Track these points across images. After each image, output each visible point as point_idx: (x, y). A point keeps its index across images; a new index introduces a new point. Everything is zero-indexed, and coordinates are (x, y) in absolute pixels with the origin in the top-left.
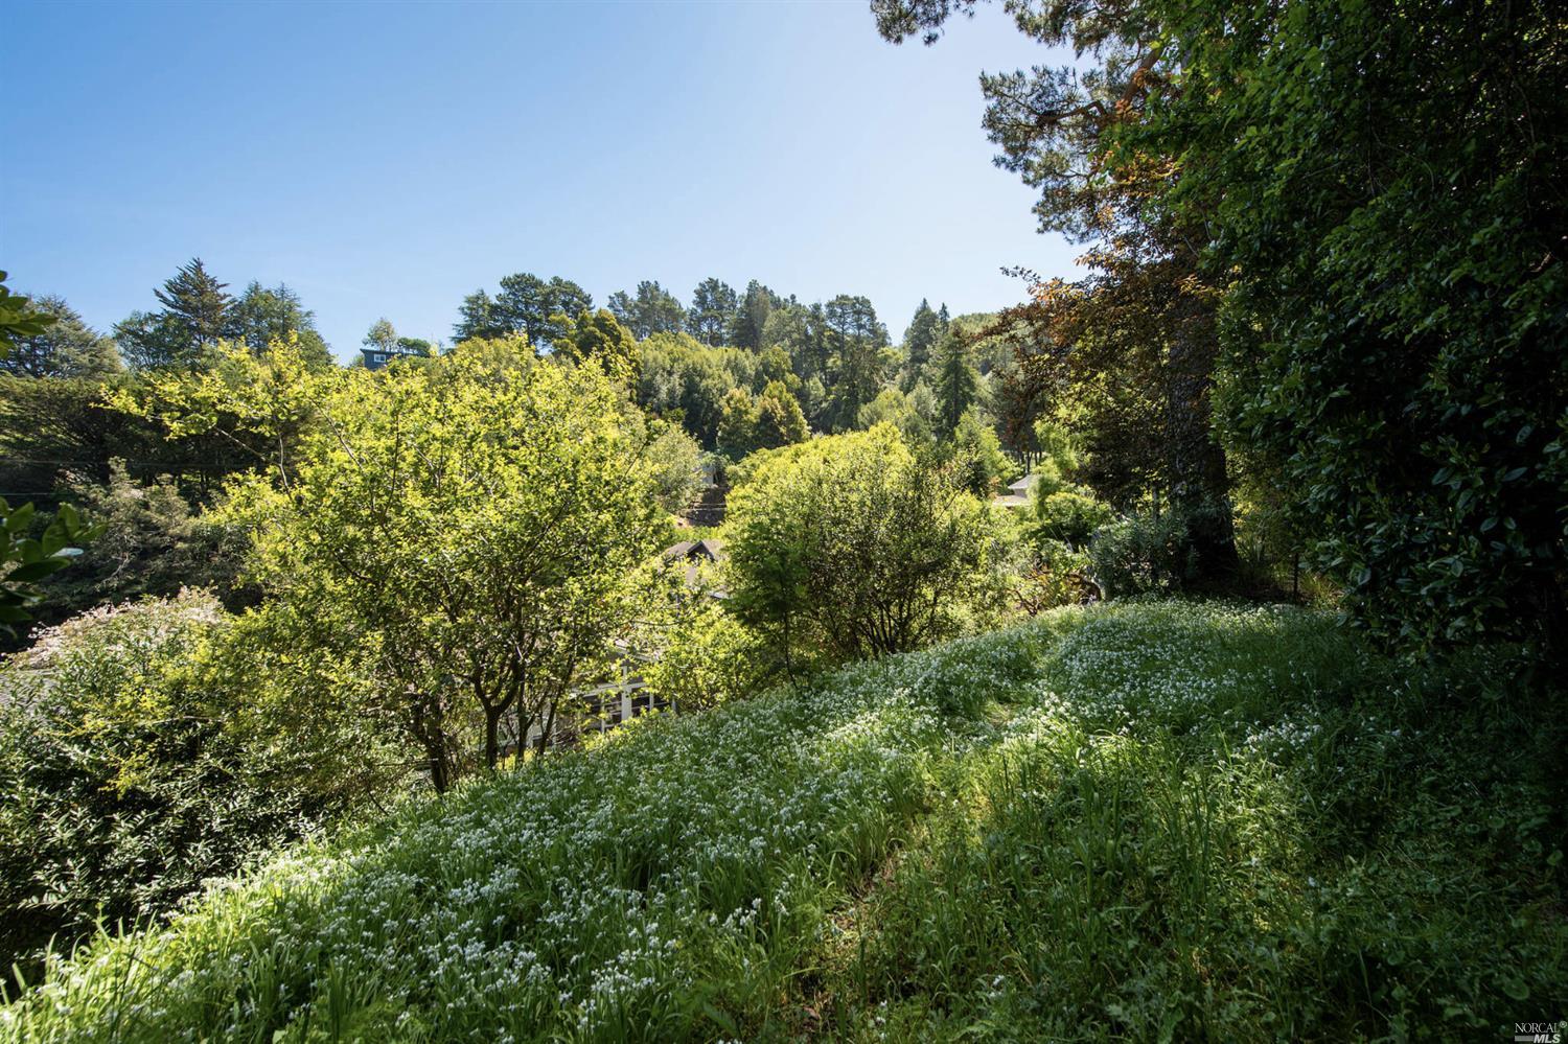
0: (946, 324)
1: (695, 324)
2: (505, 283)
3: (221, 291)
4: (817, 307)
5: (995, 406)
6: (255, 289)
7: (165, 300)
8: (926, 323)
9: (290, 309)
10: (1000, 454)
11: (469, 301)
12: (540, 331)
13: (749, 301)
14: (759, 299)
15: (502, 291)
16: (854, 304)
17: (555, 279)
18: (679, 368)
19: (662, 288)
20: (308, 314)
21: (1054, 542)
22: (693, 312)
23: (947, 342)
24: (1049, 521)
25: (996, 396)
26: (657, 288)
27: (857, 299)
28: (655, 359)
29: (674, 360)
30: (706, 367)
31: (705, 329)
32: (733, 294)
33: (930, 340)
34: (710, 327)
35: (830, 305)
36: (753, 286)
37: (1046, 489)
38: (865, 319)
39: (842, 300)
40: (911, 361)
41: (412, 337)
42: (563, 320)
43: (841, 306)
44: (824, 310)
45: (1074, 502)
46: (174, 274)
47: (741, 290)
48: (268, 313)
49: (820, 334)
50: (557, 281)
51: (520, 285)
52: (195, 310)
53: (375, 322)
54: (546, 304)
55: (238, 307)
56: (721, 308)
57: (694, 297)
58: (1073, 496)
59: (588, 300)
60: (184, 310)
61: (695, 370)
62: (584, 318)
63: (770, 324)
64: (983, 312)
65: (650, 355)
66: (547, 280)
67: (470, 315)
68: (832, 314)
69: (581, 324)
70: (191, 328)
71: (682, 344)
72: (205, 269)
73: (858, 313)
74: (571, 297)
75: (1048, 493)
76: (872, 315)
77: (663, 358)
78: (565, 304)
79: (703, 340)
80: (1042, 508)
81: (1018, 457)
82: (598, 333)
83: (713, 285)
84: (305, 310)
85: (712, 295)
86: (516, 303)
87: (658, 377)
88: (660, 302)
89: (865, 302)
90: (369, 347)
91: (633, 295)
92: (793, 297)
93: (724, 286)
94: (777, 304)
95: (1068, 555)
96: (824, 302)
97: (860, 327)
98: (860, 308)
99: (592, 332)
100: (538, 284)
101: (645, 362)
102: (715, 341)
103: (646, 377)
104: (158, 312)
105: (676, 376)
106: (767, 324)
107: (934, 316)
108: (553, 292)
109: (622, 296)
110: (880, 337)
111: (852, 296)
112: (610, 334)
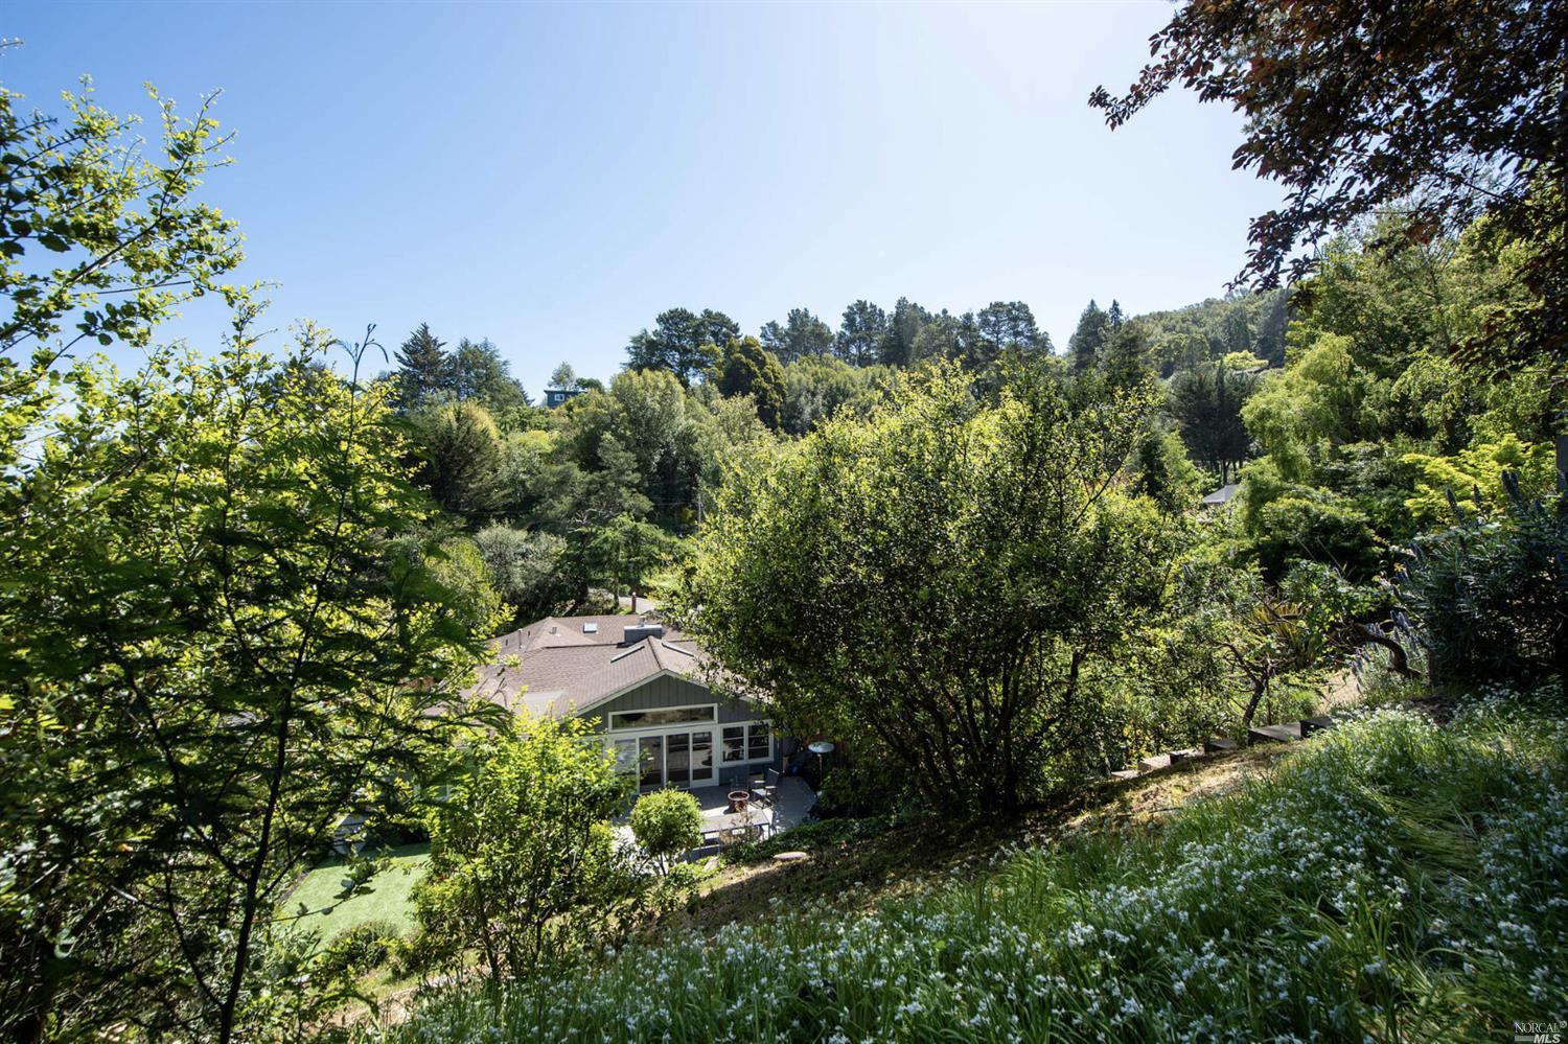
0: (1119, 323)
1: (843, 345)
2: (660, 320)
3: (441, 349)
4: (968, 317)
5: (1180, 409)
6: (466, 345)
7: (401, 360)
8: (1093, 326)
9: (492, 359)
10: (1188, 463)
11: (634, 340)
12: (690, 363)
13: (897, 319)
14: (908, 317)
15: (658, 327)
16: (1009, 311)
17: (706, 311)
18: (822, 388)
19: (811, 315)
20: (505, 363)
21: (1312, 566)
22: (841, 335)
23: (1119, 341)
24: (1267, 538)
25: (1181, 398)
26: (806, 315)
27: (1012, 304)
28: (799, 381)
29: (818, 381)
30: (849, 385)
31: (854, 350)
32: (881, 313)
33: (1099, 342)
34: (859, 348)
35: (983, 314)
36: (902, 304)
37: (1260, 494)
38: (1022, 326)
39: (997, 308)
40: (1077, 367)
41: (587, 378)
42: (712, 349)
43: (995, 314)
44: (976, 319)
45: (1306, 511)
46: (407, 338)
47: (889, 309)
48: (476, 365)
49: (973, 345)
50: (708, 313)
51: (675, 320)
52: (422, 367)
53: (557, 366)
54: (697, 336)
55: (452, 359)
56: (869, 328)
57: (842, 320)
58: (1305, 502)
59: (735, 329)
60: (414, 367)
61: (838, 389)
62: (731, 346)
63: (919, 338)
64: (1163, 310)
65: (795, 377)
66: (698, 314)
67: (636, 354)
68: (985, 323)
69: (728, 353)
70: (420, 382)
71: (829, 366)
72: (430, 332)
73: (1015, 319)
74: (719, 326)
75: (1263, 501)
76: (1030, 320)
77: (807, 380)
78: (714, 334)
79: (852, 363)
80: (1253, 521)
81: (1212, 467)
82: (744, 359)
83: (861, 306)
84: (502, 360)
85: (861, 317)
86: (670, 336)
87: (802, 399)
88: (810, 328)
89: (1023, 307)
90: (553, 389)
91: (784, 324)
92: (945, 312)
93: (872, 306)
94: (927, 319)
95: (1343, 590)
96: (976, 311)
97: (1017, 334)
98: (1017, 315)
99: (739, 359)
100: (691, 317)
101: (790, 385)
102: (864, 361)
103: (789, 400)
104: (396, 370)
105: (819, 397)
106: (916, 339)
107: (1103, 317)
108: (702, 324)
109: (773, 325)
110: (1041, 344)
111: (1006, 302)
112: (755, 359)
